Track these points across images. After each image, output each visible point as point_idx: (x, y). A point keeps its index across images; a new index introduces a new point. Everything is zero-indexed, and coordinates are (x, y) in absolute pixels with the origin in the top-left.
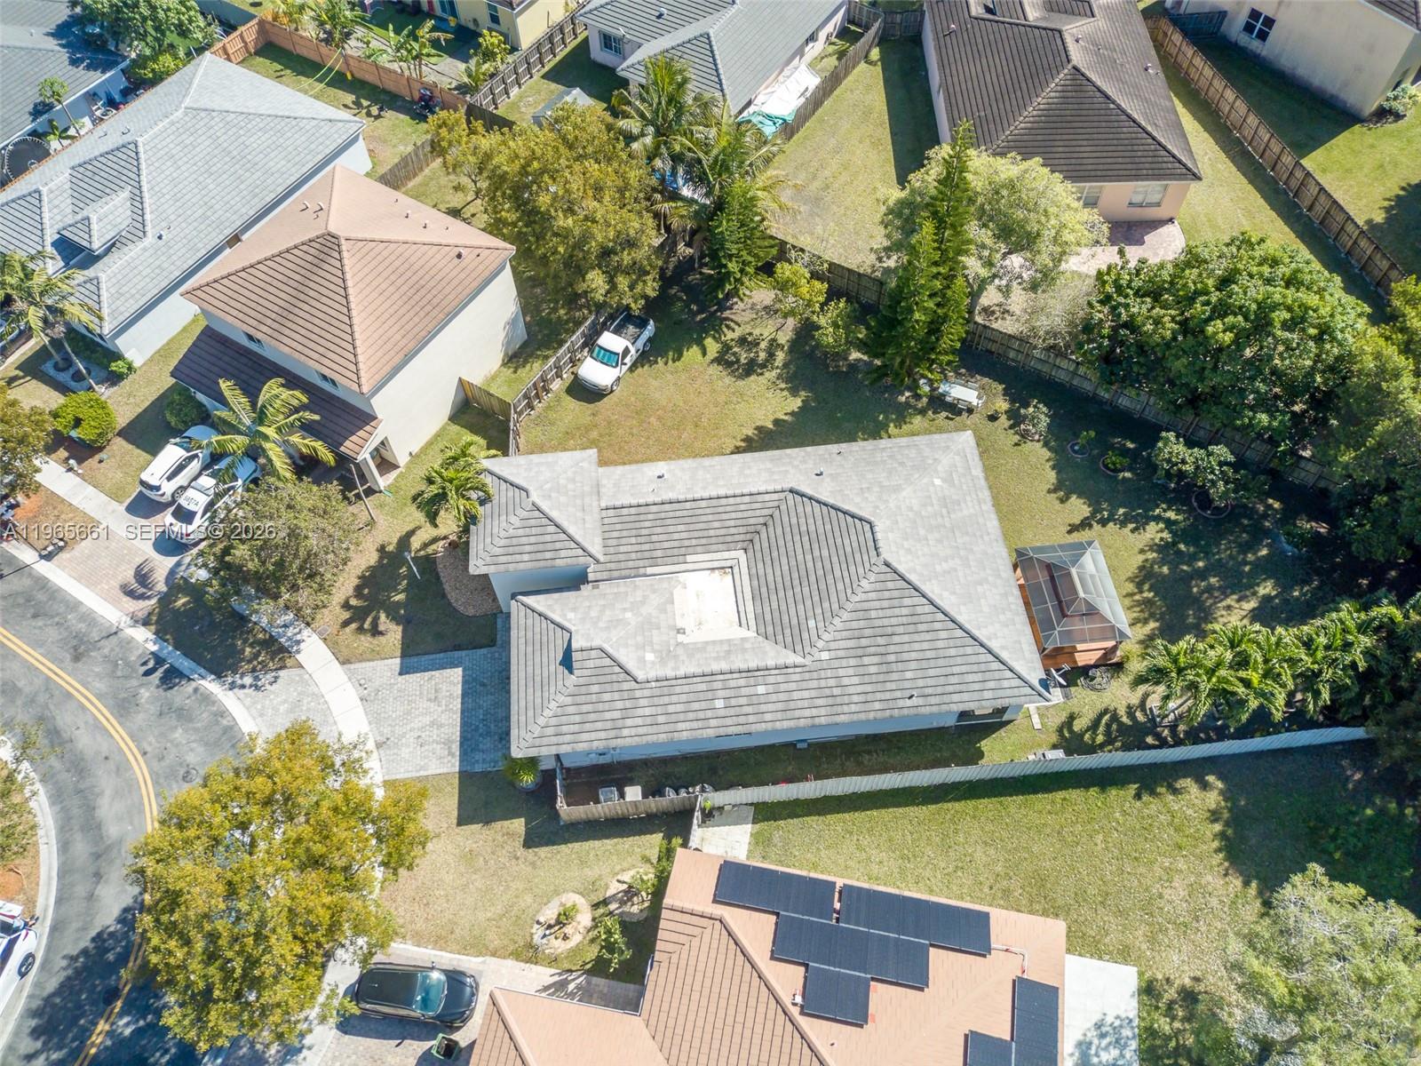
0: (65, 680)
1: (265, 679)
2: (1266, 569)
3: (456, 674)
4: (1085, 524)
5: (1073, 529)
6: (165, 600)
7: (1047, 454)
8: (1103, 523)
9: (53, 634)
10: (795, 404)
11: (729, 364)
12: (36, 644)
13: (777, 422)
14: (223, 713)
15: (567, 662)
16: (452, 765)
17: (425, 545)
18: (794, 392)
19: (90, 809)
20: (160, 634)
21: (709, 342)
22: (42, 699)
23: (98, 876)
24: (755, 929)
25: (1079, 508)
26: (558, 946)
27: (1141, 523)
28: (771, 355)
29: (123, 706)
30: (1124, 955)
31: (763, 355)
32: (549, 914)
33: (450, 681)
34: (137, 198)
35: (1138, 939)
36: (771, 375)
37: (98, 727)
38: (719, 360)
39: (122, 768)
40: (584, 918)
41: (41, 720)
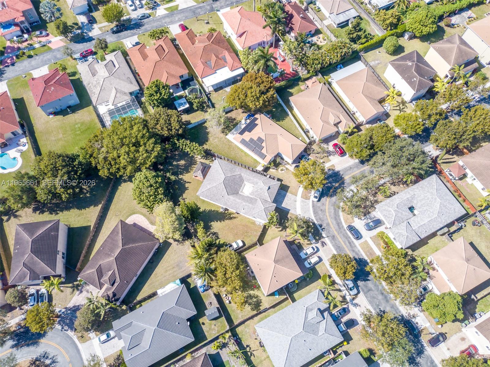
0: (336, 233)
1: (308, 219)
2: (172, 165)
3: (283, 206)
4: (188, 182)
5: (190, 183)
6: (320, 239)
7: (184, 195)
8: (185, 181)
9: (337, 242)
10: (212, 223)
11: (217, 237)
12: (339, 241)
13: (217, 221)
14: (315, 217)
15: (269, 188)
16: (288, 194)
17: (279, 228)
18: (211, 226)
19: (335, 212)
20: (321, 234)
21: (217, 243)
22: (340, 232)
23: (335, 203)
24: (264, 151)
25: (187, 185)
26: (284, 168)
27: (181, 179)
28: (209, 235)
29: (328, 224)
30: (226, 138)
31: (211, 235)
32: (283, 171)
33: (284, 205)
34: (306, 318)
35: (223, 139)
36: (212, 231)
37: (332, 223)
38: (218, 238)
39: (330, 216)
40: (279, 169)
41: (340, 228)
